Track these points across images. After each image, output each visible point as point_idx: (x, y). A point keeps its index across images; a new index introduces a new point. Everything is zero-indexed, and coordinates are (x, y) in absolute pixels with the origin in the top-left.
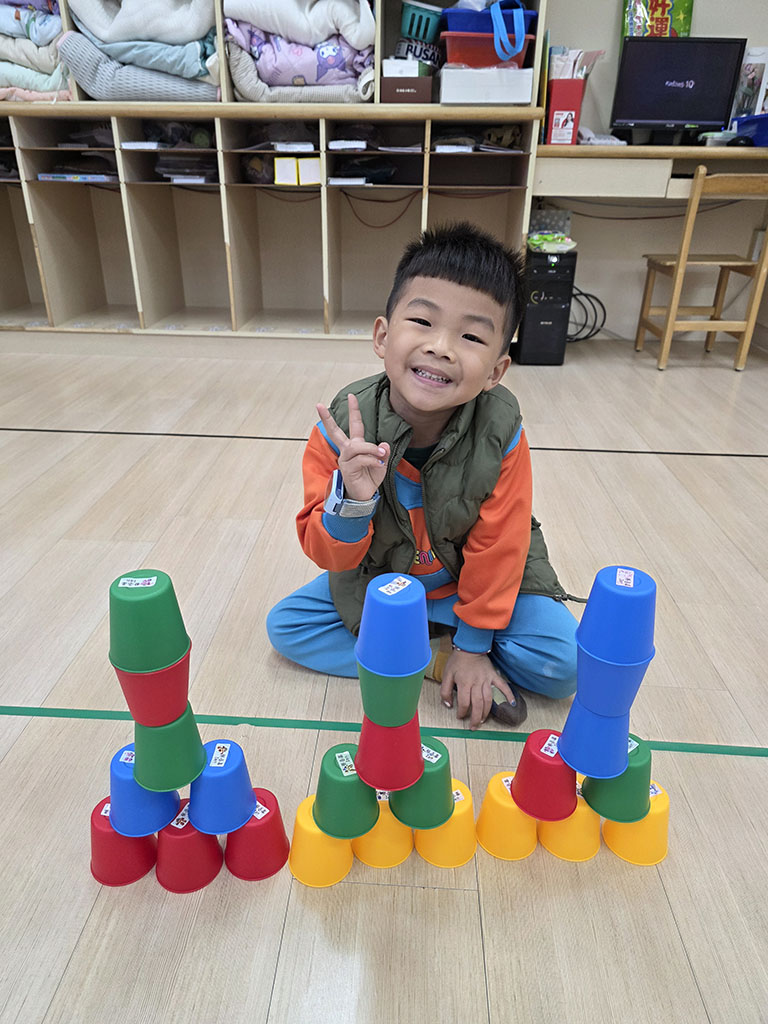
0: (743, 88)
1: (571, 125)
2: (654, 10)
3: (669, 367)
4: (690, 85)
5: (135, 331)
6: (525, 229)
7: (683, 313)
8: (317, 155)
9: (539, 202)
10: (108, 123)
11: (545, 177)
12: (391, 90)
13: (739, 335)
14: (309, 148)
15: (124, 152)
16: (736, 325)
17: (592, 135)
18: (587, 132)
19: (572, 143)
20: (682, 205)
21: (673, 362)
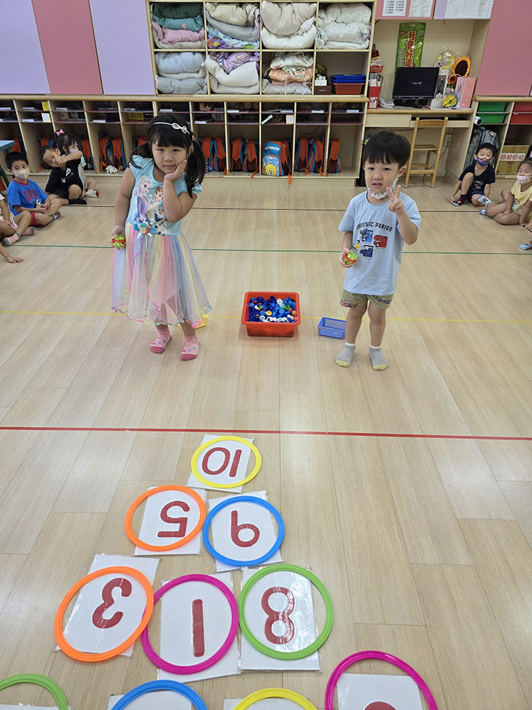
0: (438, 84)
1: (376, 102)
2: (407, 56)
3: (408, 187)
4: (420, 83)
5: (225, 176)
6: (363, 139)
7: (413, 166)
8: (293, 114)
9: (367, 129)
10: (223, 103)
11: (370, 121)
12: (318, 91)
13: (432, 175)
14: (291, 111)
15: (228, 114)
16: (431, 171)
17: (384, 103)
18: (383, 102)
19: (376, 108)
20: (413, 129)
21: (410, 185)
